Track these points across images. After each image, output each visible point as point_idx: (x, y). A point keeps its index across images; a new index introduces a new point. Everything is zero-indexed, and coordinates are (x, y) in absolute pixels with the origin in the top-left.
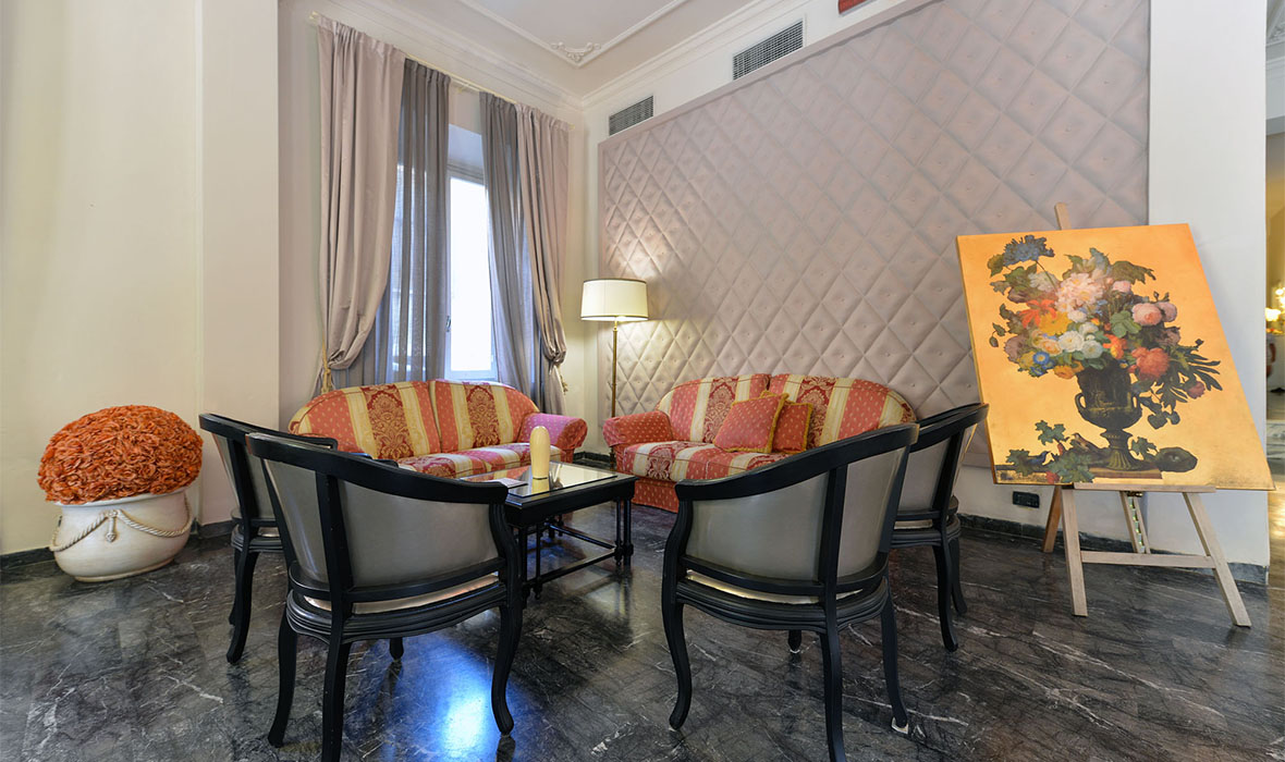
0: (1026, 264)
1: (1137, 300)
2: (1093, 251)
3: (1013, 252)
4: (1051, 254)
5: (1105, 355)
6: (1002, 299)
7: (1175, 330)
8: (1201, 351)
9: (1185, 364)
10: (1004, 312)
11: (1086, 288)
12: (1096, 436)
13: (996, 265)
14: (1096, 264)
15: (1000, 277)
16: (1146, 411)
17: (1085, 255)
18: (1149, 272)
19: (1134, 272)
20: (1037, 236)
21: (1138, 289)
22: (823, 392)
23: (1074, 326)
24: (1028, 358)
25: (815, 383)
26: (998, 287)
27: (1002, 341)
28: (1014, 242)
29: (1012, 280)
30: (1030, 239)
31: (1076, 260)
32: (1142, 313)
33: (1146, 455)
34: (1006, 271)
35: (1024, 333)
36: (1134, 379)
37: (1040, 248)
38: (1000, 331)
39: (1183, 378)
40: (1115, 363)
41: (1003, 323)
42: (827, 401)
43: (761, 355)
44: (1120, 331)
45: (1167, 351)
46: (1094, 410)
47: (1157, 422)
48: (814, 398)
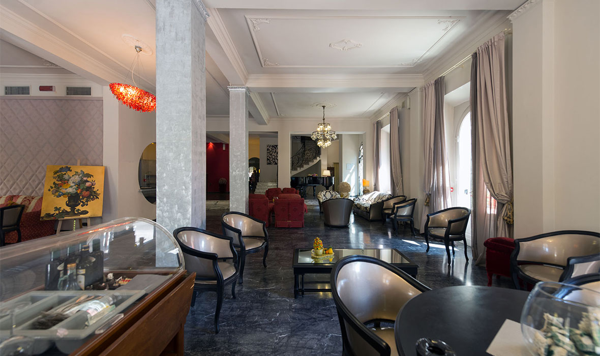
0: (63, 173)
1: (88, 181)
2: (81, 171)
3: (61, 170)
4: (71, 171)
5: (77, 193)
6: (55, 180)
7: (94, 188)
8: (97, 192)
9: (93, 194)
10: (54, 183)
11: (77, 179)
12: (68, 209)
13: (55, 173)
14: (81, 174)
15: (56, 175)
16: (81, 204)
17: (79, 172)
18: (92, 176)
19: (89, 176)
20: (69, 166)
21: (89, 179)
22: (30, 201)
23: (71, 187)
24: (57, 194)
25: (28, 198)
26: (54, 178)
27: (51, 190)
28: (62, 168)
29: (59, 176)
30: (67, 167)
31: (77, 172)
32: (88, 184)
33: (78, 212)
34: (58, 174)
35: (58, 188)
36: (81, 197)
37: (69, 169)
38: (52, 187)
39: (92, 197)
40: (78, 194)
41: (53, 186)
42: (30, 203)
43: (15, 189)
44: (82, 188)
45: (91, 192)
46: (70, 204)
47: (82, 206)
48: (26, 203)
